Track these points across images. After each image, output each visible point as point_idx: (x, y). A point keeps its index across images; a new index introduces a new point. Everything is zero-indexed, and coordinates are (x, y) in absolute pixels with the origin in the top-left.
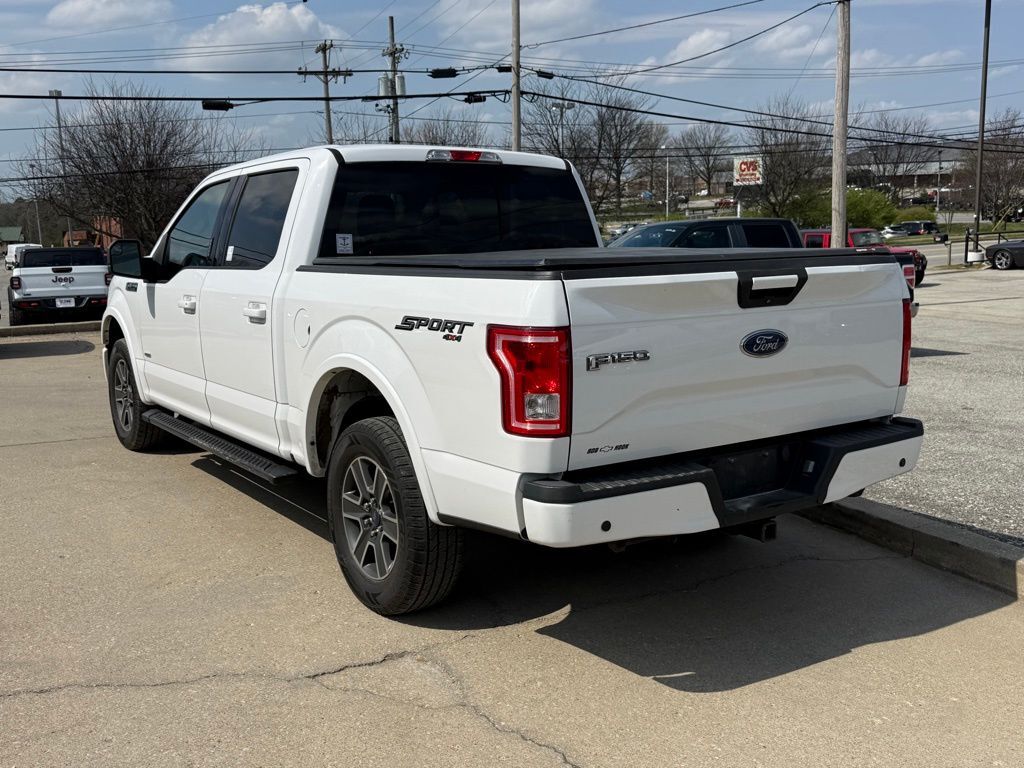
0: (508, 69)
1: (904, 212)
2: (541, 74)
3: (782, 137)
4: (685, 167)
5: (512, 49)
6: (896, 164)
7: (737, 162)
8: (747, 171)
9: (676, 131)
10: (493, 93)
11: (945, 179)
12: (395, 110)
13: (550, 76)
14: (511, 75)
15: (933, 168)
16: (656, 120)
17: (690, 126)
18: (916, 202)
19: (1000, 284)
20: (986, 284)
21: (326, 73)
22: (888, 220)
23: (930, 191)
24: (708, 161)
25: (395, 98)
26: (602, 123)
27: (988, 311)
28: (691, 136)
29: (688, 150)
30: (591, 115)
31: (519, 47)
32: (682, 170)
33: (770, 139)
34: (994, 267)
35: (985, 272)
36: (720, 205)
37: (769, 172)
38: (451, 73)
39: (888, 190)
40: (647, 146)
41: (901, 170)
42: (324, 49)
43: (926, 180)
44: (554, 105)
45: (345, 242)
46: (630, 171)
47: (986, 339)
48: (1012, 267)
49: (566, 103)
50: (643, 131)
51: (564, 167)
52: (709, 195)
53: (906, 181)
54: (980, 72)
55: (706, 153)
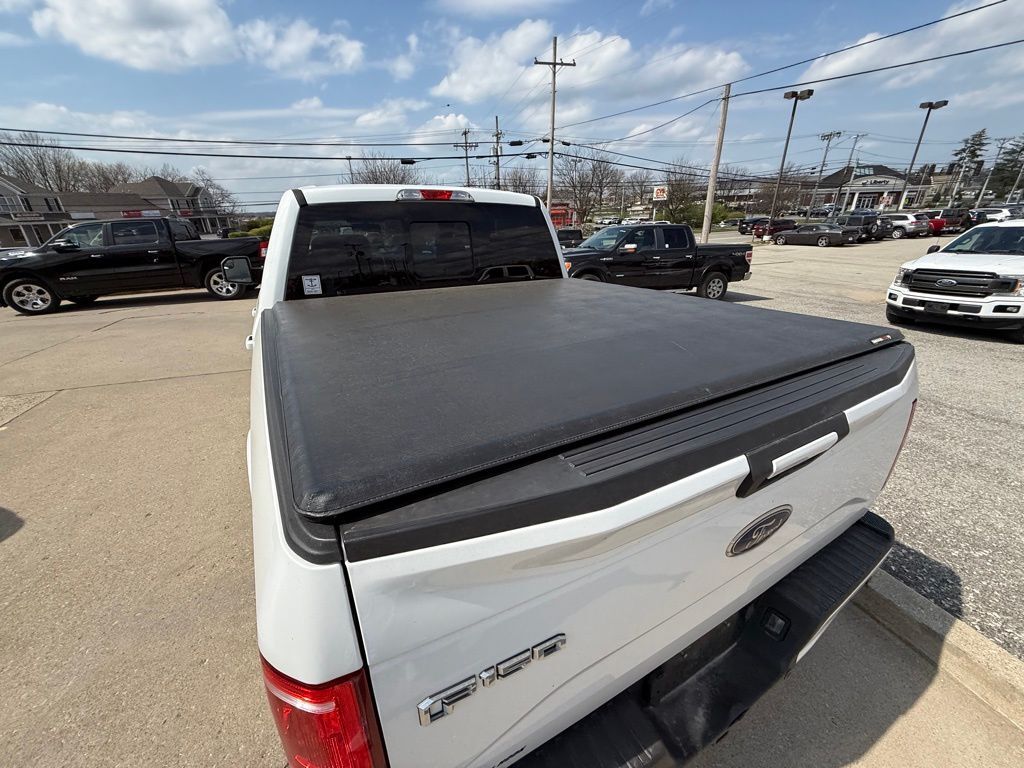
0: (548, 141)
1: (730, 214)
2: (564, 143)
3: (678, 177)
4: (631, 191)
5: (550, 130)
6: (730, 190)
7: (656, 189)
8: (660, 194)
9: (629, 173)
10: (540, 153)
11: (751, 197)
12: (498, 164)
13: (568, 144)
14: (549, 144)
15: (746, 192)
16: (619, 167)
17: (634, 171)
18: (736, 209)
19: (780, 253)
20: (773, 253)
21: (467, 146)
22: (723, 218)
23: (742, 203)
24: (642, 188)
25: (498, 156)
26: (594, 169)
27: (777, 270)
28: (635, 176)
29: (632, 183)
30: (589, 165)
31: (554, 129)
32: (630, 192)
33: (672, 178)
34: (776, 244)
35: (772, 246)
36: (646, 209)
37: (671, 194)
38: (519, 143)
39: (722, 203)
40: (615, 181)
41: (732, 193)
42: (465, 133)
43: (740, 198)
44: (573, 160)
45: (312, 284)
46: (606, 193)
47: (778, 288)
48: (786, 243)
49: (578, 159)
50: (614, 174)
51: (534, 204)
52: (641, 204)
53: (730, 198)
54: (785, 142)
55: (641, 184)
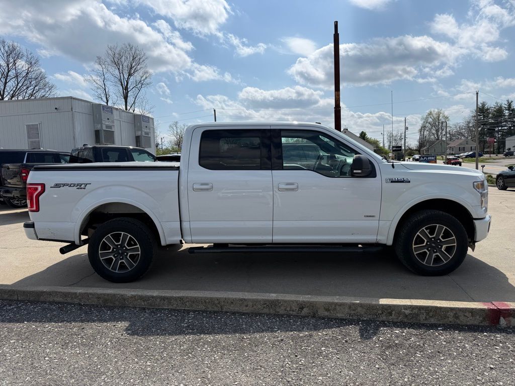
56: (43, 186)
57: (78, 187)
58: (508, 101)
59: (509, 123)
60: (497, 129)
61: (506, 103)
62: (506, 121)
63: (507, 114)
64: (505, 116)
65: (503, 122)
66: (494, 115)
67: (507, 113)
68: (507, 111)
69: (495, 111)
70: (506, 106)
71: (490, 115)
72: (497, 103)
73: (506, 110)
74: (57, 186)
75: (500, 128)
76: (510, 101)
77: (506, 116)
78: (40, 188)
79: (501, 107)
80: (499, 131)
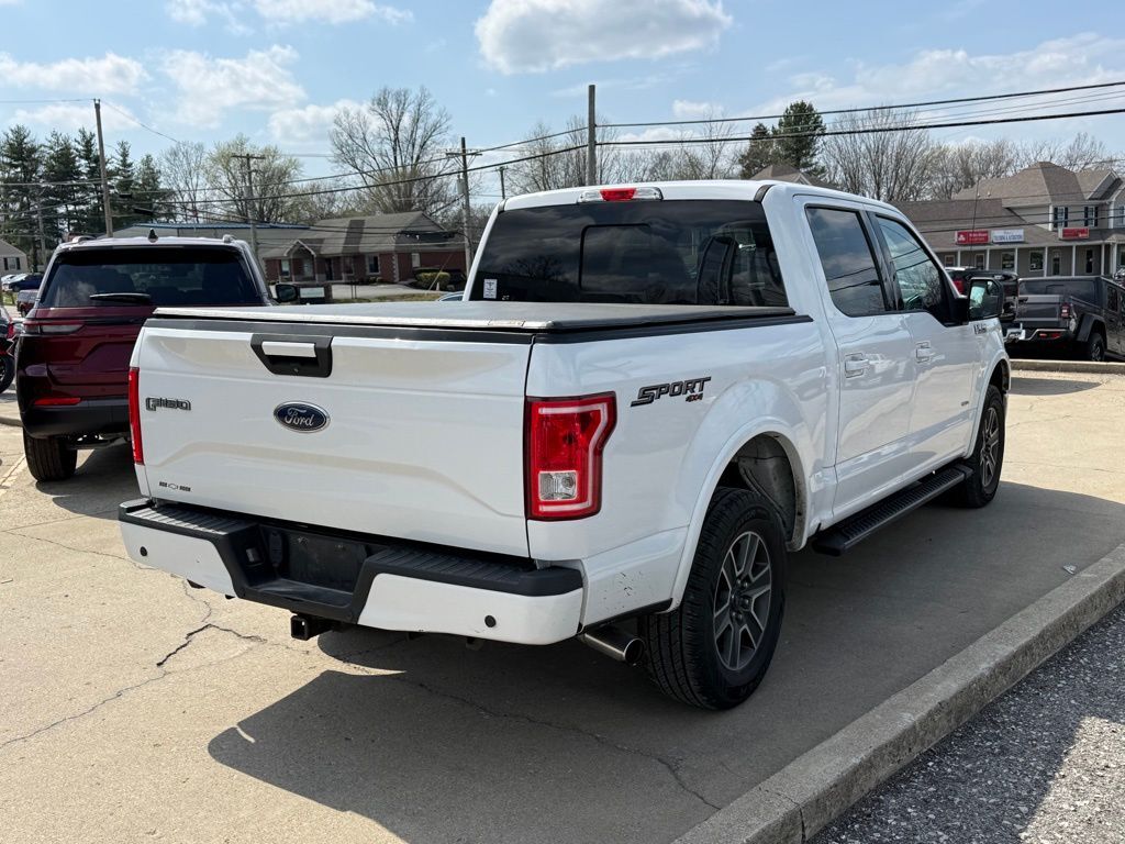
56: (610, 399)
57: (689, 393)
58: (83, 133)
59: (92, 194)
60: (62, 210)
61: (79, 139)
62: (84, 188)
63: (84, 170)
64: (79, 173)
65: (77, 192)
66: (51, 168)
67: (83, 165)
68: (83, 162)
69: (52, 157)
70: (80, 147)
71: (42, 169)
72: (54, 134)
73: (81, 157)
74: (647, 396)
75: (71, 208)
76: (88, 134)
77: (82, 174)
78: (603, 408)
79: (67, 148)
80: (68, 215)
